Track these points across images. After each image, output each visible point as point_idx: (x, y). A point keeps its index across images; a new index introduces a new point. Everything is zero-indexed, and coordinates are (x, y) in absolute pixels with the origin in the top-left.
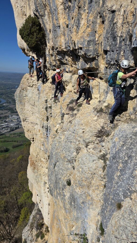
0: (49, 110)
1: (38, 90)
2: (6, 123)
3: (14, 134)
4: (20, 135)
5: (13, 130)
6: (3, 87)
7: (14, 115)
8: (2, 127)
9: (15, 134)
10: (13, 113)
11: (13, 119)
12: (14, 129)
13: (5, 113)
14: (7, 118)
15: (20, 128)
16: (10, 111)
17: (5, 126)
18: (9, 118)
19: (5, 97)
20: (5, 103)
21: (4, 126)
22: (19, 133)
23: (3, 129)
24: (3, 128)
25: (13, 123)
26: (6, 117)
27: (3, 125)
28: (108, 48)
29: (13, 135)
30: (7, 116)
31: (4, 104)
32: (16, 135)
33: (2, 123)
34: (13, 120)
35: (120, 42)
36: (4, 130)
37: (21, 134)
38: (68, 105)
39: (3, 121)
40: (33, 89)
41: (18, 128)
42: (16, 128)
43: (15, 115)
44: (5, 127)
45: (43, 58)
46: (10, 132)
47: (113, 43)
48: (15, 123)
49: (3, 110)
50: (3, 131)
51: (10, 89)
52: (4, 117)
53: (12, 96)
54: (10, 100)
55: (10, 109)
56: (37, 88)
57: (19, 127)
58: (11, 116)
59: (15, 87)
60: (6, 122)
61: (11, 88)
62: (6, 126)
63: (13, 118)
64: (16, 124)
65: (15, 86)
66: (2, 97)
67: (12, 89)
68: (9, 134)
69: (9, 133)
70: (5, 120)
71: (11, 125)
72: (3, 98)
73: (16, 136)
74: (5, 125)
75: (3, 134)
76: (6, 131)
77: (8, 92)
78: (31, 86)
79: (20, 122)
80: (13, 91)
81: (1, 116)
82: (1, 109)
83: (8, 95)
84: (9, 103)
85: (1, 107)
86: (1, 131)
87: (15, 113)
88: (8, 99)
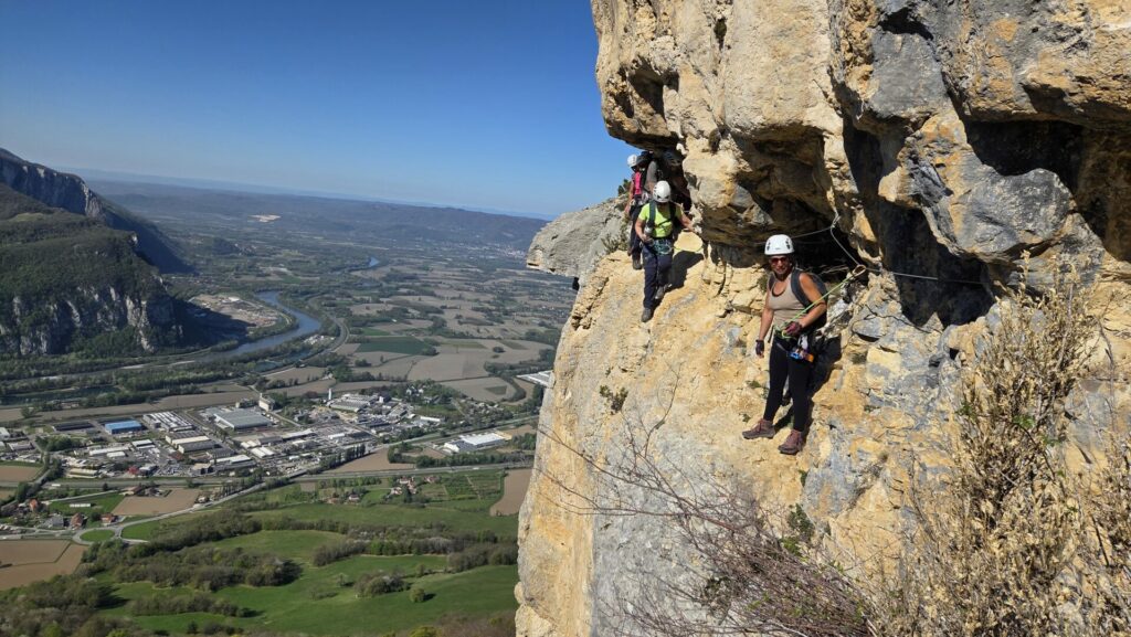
2: (305, 428)
3: (335, 486)
4: (366, 492)
5: (334, 465)
6: (314, 263)
7: (346, 392)
8: (287, 446)
9: (343, 482)
10: (347, 381)
12: (340, 458)
13: (309, 381)
14: (314, 403)
15: (370, 454)
16: (331, 371)
17: (301, 441)
18: (323, 404)
19: (316, 307)
21: (295, 443)
22: (360, 482)
23: (291, 458)
24: (288, 453)
25: (341, 431)
26: (311, 399)
27: (294, 438)
29: (333, 490)
30: (316, 396)
31: (311, 338)
32: (346, 490)
33: (289, 427)
34: (339, 413)
36: (295, 460)
37: (369, 483)
39: (296, 419)
41: (361, 453)
43: (352, 392)
44: (300, 445)
46: (318, 472)
48: (350, 431)
49: (301, 363)
50: (291, 464)
51: (346, 270)
52: (301, 400)
53: (350, 304)
54: (340, 321)
55: (333, 363)
57: (363, 448)
58: (333, 393)
60: (311, 422)
61: (351, 266)
62: (308, 440)
63: (343, 403)
64: (351, 435)
66: (307, 308)
67: (354, 273)
68: (315, 481)
69: (314, 477)
70: (306, 411)
71: (331, 437)
72: (311, 310)
73: (347, 496)
74: (303, 437)
75: (287, 479)
76: (302, 467)
77: (332, 284)
79: (371, 427)
80: (359, 282)
81: (291, 392)
82: (294, 359)
83: (333, 296)
84: (333, 335)
85: (294, 352)
86: (280, 465)
87: (353, 381)
88: (332, 318)
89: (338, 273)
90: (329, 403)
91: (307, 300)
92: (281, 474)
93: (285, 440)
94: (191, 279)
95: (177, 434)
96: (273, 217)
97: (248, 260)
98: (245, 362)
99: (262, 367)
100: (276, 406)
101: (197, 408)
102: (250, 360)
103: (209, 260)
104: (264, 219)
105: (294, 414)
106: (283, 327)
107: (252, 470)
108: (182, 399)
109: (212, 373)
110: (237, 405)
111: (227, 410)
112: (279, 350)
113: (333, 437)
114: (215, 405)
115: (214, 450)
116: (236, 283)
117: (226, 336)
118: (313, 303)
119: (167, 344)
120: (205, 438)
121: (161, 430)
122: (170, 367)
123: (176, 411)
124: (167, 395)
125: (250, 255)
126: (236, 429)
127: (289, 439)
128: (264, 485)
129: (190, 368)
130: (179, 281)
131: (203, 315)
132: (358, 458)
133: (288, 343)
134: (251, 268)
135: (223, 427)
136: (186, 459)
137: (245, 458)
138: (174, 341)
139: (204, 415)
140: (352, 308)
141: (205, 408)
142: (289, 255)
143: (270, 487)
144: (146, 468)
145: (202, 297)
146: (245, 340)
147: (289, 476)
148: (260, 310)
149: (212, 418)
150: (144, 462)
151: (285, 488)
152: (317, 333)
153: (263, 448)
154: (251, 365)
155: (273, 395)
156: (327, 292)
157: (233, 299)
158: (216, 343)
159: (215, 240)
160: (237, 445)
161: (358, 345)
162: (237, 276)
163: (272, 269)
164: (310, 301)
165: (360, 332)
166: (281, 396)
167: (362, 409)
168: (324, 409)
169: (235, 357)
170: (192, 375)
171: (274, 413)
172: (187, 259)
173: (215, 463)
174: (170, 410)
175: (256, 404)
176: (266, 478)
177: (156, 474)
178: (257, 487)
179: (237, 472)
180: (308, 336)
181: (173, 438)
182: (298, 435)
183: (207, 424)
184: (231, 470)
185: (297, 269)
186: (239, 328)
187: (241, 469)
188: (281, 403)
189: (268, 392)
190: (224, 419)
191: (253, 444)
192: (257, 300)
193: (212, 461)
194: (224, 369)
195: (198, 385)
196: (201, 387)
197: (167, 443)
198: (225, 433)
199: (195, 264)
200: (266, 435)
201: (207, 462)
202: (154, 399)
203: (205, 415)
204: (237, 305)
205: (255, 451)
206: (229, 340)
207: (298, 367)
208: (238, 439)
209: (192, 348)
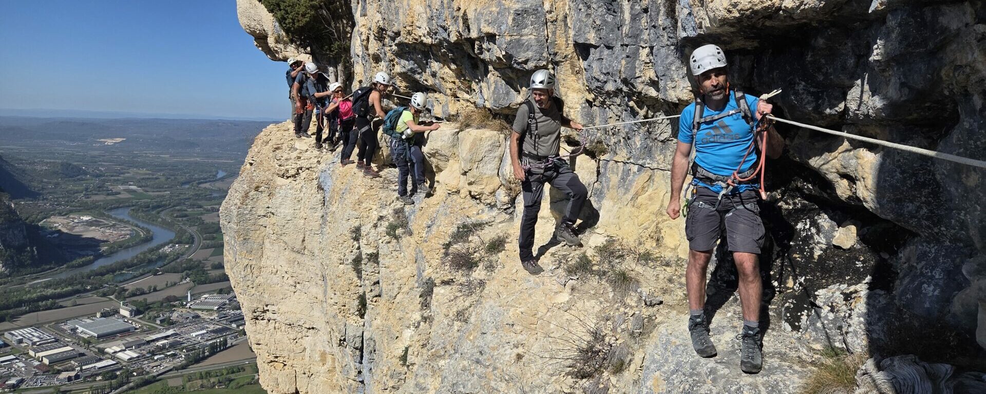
0: (367, 268)
1: (320, 188)
2: (168, 329)
3: (201, 378)
4: (231, 380)
5: (198, 360)
6: (163, 179)
7: (205, 293)
8: (152, 347)
9: (208, 374)
10: (204, 283)
11: (202, 310)
12: (204, 353)
13: (167, 286)
14: (175, 306)
15: (232, 346)
16: (188, 275)
17: (165, 341)
18: (183, 306)
19: (168, 219)
20: (171, 242)
21: (160, 343)
22: (225, 372)
23: (156, 358)
24: (153, 353)
25: (203, 329)
26: (171, 303)
27: (157, 340)
28: (591, 38)
29: (200, 382)
30: (176, 299)
31: (166, 248)
32: (212, 380)
33: (152, 331)
34: (200, 313)
35: (635, 18)
36: (160, 359)
37: (233, 372)
38: (447, 246)
39: (158, 322)
40: (300, 185)
41: (224, 346)
42: (214, 350)
43: (210, 292)
44: (164, 345)
45: (340, 67)
46: (184, 367)
47: (609, 18)
48: (212, 327)
49: (158, 271)
50: (156, 364)
51: (195, 183)
52: (162, 304)
53: (202, 214)
54: (192, 230)
55: (190, 268)
56: (315, 182)
57: (225, 341)
58: (191, 296)
59: (215, 176)
60: (173, 324)
61: (199, 179)
62: (171, 340)
63: (202, 303)
64: (213, 331)
65: (218, 173)
66: (160, 220)
67: (203, 186)
68: (182, 376)
69: (179, 373)
70: (167, 314)
71: (194, 334)
72: (164, 221)
73: (213, 386)
74: (166, 338)
75: (154, 377)
76: (167, 364)
77: (182, 197)
78: (292, 172)
79: (231, 322)
80: (208, 193)
81: (150, 298)
82: (151, 267)
83: (185, 208)
84: (187, 243)
85: (150, 262)
86: (146, 365)
87: (211, 283)
88: (184, 227)
89: (187, 186)
90: (189, 305)
91: (158, 213)
92: (148, 373)
93: (149, 342)
94: (40, 203)
95: (40, 347)
96: (119, 140)
97: (97, 181)
98: (102, 274)
99: (121, 279)
100: (137, 312)
101: (58, 322)
102: (108, 272)
103: (57, 184)
104: (109, 142)
105: (156, 317)
106: (138, 240)
107: (118, 373)
108: (43, 315)
109: (70, 288)
110: (98, 315)
111: (89, 321)
112: (135, 261)
113: (195, 335)
114: (76, 318)
115: (79, 359)
116: (86, 203)
117: (81, 253)
118: (164, 215)
119: (22, 265)
120: (69, 348)
121: (23, 345)
122: (27, 285)
123: (37, 326)
124: (26, 313)
125: (98, 176)
126: (99, 337)
127: (153, 341)
128: (131, 384)
129: (48, 286)
130: (29, 205)
131: (56, 235)
132: (221, 351)
133: (144, 253)
134: (100, 188)
135: (86, 337)
136: (51, 369)
137: (111, 362)
138: (29, 262)
139: (65, 327)
140: (204, 217)
141: (65, 321)
142: (137, 173)
143: (138, 386)
144: (13, 381)
145: (53, 219)
146: (100, 256)
147: (155, 374)
148: (114, 225)
149: (74, 330)
150: (9, 377)
151: (152, 385)
152: (172, 242)
153: (128, 352)
154: (109, 277)
155: (134, 303)
156: (178, 204)
157: (85, 218)
158: (72, 259)
159: (62, 164)
160: (102, 351)
161: (211, 250)
162: (87, 196)
163: (121, 187)
164: (162, 215)
165: (214, 238)
166: (141, 302)
167: (222, 307)
168: (184, 310)
169: (91, 271)
170: (50, 291)
171: (136, 318)
172: (35, 184)
173: (81, 370)
174: (31, 326)
175: (117, 312)
176: (133, 378)
177: (23, 386)
178: (125, 387)
179: (104, 376)
180: (163, 245)
181: (36, 351)
182: (161, 336)
183: (70, 336)
184: (98, 375)
185: (147, 186)
186: (93, 245)
187: (107, 372)
188: (141, 309)
189: (128, 300)
190: (85, 330)
191: (118, 349)
192: (109, 217)
193: (79, 368)
194: (82, 284)
195: (57, 301)
196: (60, 302)
197: (31, 357)
198: (88, 342)
199: (43, 189)
200: (130, 339)
201: (73, 370)
202: (13, 318)
203: (67, 327)
204: (90, 224)
205: (120, 355)
206: (83, 256)
207: (155, 274)
208: (101, 346)
209: (48, 267)
